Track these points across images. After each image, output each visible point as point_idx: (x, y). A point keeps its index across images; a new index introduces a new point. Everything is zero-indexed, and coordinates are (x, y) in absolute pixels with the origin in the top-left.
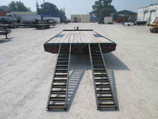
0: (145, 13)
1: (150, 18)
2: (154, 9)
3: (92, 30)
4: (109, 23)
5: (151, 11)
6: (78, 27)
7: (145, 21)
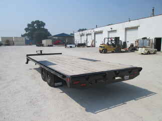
0: (81, 36)
1: (87, 40)
2: (90, 33)
3: (61, 54)
4: (49, 46)
5: (87, 35)
6: (41, 51)
7: (83, 43)
